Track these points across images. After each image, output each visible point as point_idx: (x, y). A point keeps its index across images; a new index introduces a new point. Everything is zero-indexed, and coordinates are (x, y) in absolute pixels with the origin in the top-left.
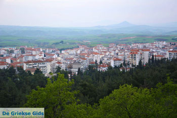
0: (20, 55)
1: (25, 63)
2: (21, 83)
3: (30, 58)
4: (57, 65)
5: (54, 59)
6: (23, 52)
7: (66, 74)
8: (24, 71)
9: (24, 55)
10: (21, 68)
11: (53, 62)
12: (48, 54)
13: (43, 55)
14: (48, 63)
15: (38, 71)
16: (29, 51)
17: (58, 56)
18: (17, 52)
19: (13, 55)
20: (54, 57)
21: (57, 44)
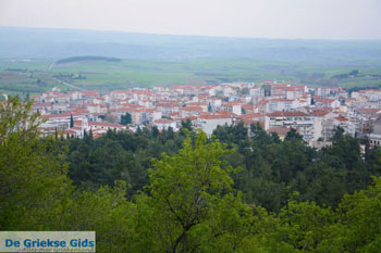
0: (260, 99)
1: (268, 115)
2: (254, 156)
3: (281, 107)
4: (337, 123)
5: (331, 109)
6: (267, 92)
7: (354, 143)
8: (264, 133)
9: (268, 98)
10: (258, 127)
11: (327, 117)
12: (321, 99)
13: (309, 100)
14: (316, 118)
15: (293, 134)
16: (279, 91)
17: (343, 103)
18: (255, 92)
19: (248, 99)
20: (333, 105)
21: (343, 76)
